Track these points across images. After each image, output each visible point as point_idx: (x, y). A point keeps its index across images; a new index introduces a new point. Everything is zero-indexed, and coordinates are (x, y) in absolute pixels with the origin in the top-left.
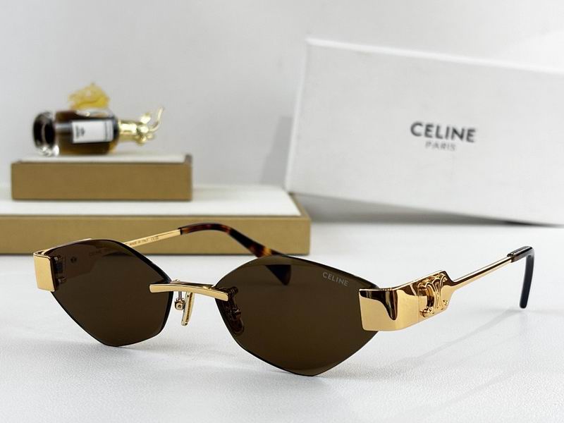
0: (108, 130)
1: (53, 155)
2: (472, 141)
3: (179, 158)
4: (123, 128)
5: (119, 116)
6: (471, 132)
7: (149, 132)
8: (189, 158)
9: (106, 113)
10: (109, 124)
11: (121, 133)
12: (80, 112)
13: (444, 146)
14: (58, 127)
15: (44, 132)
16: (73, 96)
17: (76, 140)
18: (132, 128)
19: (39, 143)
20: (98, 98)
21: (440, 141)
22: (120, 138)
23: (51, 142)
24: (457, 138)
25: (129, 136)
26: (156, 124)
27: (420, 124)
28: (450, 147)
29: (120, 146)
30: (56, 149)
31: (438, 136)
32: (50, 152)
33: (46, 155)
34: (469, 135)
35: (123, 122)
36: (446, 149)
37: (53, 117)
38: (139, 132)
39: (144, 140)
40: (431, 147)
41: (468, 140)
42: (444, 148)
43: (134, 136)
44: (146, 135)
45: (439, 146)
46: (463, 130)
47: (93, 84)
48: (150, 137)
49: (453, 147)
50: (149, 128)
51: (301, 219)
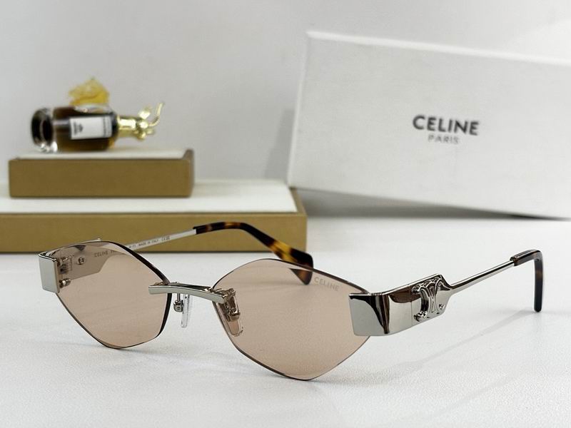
0: (107, 126)
1: (51, 152)
2: (475, 134)
3: (178, 154)
4: (122, 123)
5: (118, 112)
6: (474, 125)
7: (148, 127)
8: (189, 153)
9: (105, 109)
10: (108, 120)
11: (120, 129)
12: (77, 108)
13: (446, 139)
14: (56, 123)
15: (41, 128)
16: (72, 92)
17: (74, 136)
18: (132, 124)
19: (37, 139)
20: (98, 93)
21: (443, 134)
22: (120, 134)
23: (49, 139)
24: (460, 130)
25: (128, 131)
26: (156, 119)
27: (422, 117)
28: (453, 140)
29: (119, 142)
30: (55, 146)
31: (441, 129)
32: (48, 149)
33: (44, 151)
34: (472, 128)
35: (122, 118)
36: (449, 142)
37: (51, 114)
38: (138, 128)
39: (144, 135)
40: (433, 140)
41: (471, 133)
42: (447, 141)
43: (133, 131)
44: (146, 130)
45: (442, 139)
46: (466, 123)
47: (93, 79)
48: (150, 132)
49: (456, 140)
50: (149, 124)
51: (296, 215)
